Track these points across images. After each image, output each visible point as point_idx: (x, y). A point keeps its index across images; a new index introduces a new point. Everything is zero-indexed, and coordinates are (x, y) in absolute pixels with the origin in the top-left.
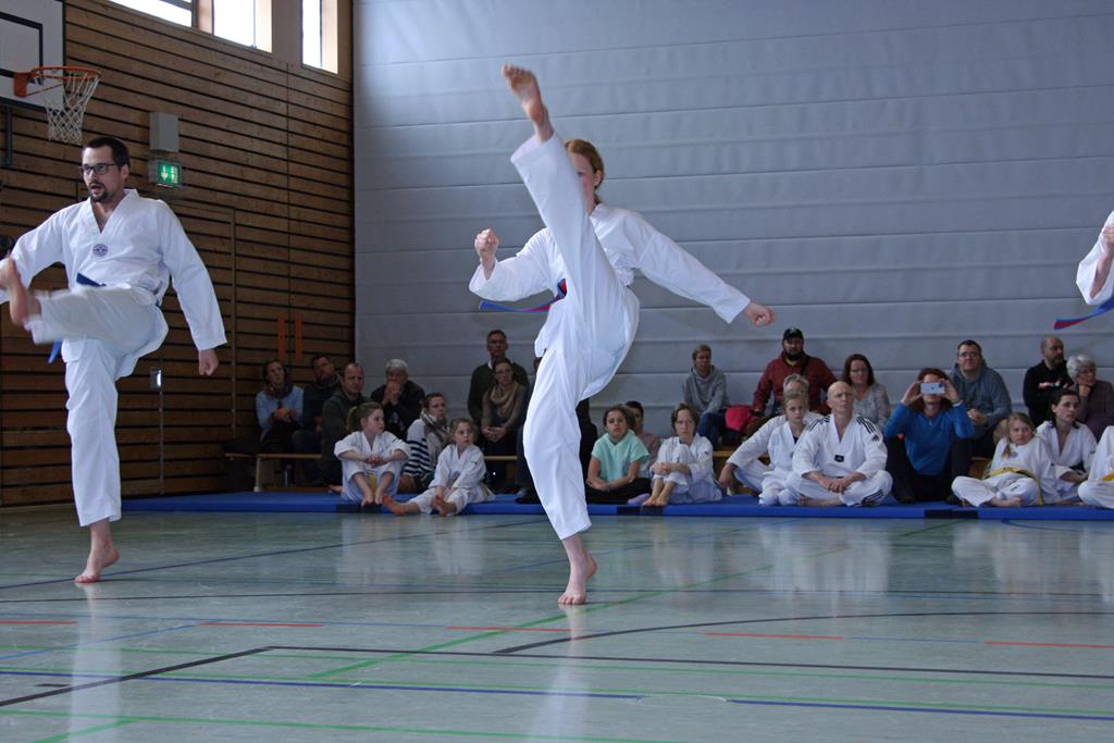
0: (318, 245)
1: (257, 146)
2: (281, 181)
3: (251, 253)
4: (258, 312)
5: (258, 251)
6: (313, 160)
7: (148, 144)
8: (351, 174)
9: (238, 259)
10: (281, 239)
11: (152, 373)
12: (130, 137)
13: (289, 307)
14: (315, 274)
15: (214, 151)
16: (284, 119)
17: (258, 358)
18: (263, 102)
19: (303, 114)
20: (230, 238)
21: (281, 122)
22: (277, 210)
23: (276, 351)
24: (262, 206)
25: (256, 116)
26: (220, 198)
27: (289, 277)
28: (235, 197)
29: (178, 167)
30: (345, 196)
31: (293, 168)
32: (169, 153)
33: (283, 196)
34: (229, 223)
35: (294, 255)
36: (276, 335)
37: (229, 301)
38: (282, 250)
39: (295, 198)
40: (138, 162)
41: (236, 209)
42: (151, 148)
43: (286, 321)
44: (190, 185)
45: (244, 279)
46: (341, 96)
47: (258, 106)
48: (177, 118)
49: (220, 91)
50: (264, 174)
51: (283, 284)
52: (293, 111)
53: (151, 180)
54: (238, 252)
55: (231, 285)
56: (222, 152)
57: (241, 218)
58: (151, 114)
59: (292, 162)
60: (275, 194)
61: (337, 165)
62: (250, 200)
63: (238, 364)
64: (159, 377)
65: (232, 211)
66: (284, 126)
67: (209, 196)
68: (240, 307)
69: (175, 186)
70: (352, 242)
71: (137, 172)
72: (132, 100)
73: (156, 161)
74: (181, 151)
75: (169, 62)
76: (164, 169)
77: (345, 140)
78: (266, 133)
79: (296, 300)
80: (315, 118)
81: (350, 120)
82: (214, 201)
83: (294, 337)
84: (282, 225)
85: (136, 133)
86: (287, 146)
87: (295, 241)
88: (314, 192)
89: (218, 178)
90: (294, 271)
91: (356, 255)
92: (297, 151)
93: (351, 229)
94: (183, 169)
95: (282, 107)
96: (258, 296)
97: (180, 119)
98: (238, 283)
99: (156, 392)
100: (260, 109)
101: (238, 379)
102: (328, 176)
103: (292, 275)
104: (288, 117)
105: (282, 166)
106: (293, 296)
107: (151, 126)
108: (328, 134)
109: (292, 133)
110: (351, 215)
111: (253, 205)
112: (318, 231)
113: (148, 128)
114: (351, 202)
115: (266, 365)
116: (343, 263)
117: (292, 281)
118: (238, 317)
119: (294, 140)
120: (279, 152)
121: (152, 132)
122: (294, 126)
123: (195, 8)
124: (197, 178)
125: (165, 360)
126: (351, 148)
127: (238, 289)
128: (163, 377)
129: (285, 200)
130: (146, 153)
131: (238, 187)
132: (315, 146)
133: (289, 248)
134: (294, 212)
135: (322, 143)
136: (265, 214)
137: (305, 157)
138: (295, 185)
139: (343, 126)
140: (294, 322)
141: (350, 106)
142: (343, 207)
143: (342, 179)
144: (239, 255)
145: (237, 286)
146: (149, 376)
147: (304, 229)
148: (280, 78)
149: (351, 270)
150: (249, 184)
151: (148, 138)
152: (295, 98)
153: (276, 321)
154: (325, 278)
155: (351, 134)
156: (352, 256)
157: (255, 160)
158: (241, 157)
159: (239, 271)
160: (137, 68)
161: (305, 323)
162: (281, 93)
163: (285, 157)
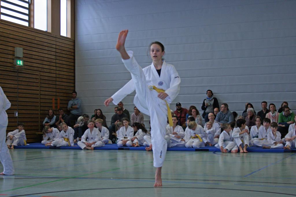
0: (64, 80)
1: (47, 56)
2: (54, 64)
3: (44, 82)
4: (47, 97)
5: (47, 82)
6: (63, 59)
7: (14, 55)
8: (74, 63)
9: (41, 84)
10: (54, 79)
11: (15, 113)
12: (9, 54)
13: (56, 96)
14: (63, 87)
15: (34, 57)
16: (55, 49)
17: (47, 109)
18: (49, 45)
19: (60, 48)
20: (38, 79)
21: (54, 50)
22: (52, 71)
23: (52, 107)
24: (48, 71)
25: (46, 48)
26: (35, 69)
27: (56, 88)
28: (40, 69)
29: (22, 61)
30: (73, 68)
31: (57, 61)
32: (20, 57)
33: (54, 68)
34: (38, 75)
35: (57, 83)
36: (52, 103)
37: (38, 94)
38: (54, 82)
39: (58, 69)
40: (11, 60)
41: (40, 71)
42: (15, 56)
43: (55, 99)
44: (26, 65)
45: (43, 89)
46: (72, 44)
47: (47, 46)
48: (22, 48)
49: (36, 42)
50: (48, 63)
51: (54, 90)
52: (57, 47)
53: (15, 64)
54: (41, 82)
55: (39, 90)
56: (36, 57)
57: (42, 74)
58: (15, 48)
59: (57, 60)
60: (52, 68)
61: (70, 60)
62: (45, 69)
63: (40, 110)
64: (17, 114)
65: (39, 72)
66: (55, 51)
67: (32, 68)
68: (41, 96)
69: (22, 66)
70: (74, 80)
71: (11, 62)
72: (10, 44)
73: (16, 59)
74: (23, 57)
75: (21, 35)
76: (18, 61)
77: (73, 54)
78: (49, 52)
79: (58, 94)
80: (64, 49)
81: (74, 49)
82: (34, 69)
83: (57, 103)
84: (54, 75)
85: (11, 53)
86: (56, 56)
87: (58, 79)
88: (63, 67)
89: (35, 64)
90: (57, 87)
91: (76, 83)
92: (58, 57)
93: (74, 76)
94: (24, 61)
95: (54, 46)
96: (46, 93)
97: (23, 49)
98: (41, 90)
99: (16, 117)
100: (48, 47)
101: (40, 114)
102: (68, 63)
103: (57, 88)
104: (56, 48)
105: (54, 61)
106: (57, 93)
107: (15, 50)
108: (68, 53)
109: (57, 52)
110: (74, 73)
111: (45, 70)
112: (65, 77)
113: (14, 51)
114: (74, 70)
115: (48, 111)
116: (72, 85)
117: (57, 89)
118: (40, 98)
119: (57, 54)
120: (54, 57)
121: (15, 52)
122: (57, 51)
123: (29, 21)
124: (29, 64)
125: (19, 109)
126: (74, 56)
127: (41, 91)
128: (18, 114)
129: (55, 69)
130: (14, 57)
131: (41, 66)
132: (64, 56)
133: (56, 81)
134: (57, 72)
135: (66, 55)
136: (49, 73)
137: (61, 58)
138: (57, 65)
139: (72, 51)
140: (57, 100)
141: (74, 46)
142: (72, 71)
143: (72, 64)
144: (41, 83)
145: (40, 91)
146: (14, 114)
147: (61, 76)
148: (54, 39)
149: (74, 87)
150: (44, 65)
151: (14, 54)
152: (58, 44)
153: (52, 99)
154: (66, 88)
155: (74, 53)
156: (74, 83)
157: (46, 59)
158: (42, 58)
159: (41, 87)
160: (11, 36)
161: (60, 100)
162: (54, 43)
163: (55, 58)
